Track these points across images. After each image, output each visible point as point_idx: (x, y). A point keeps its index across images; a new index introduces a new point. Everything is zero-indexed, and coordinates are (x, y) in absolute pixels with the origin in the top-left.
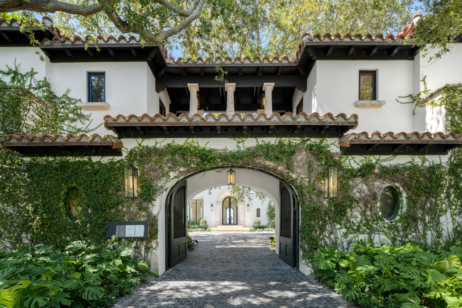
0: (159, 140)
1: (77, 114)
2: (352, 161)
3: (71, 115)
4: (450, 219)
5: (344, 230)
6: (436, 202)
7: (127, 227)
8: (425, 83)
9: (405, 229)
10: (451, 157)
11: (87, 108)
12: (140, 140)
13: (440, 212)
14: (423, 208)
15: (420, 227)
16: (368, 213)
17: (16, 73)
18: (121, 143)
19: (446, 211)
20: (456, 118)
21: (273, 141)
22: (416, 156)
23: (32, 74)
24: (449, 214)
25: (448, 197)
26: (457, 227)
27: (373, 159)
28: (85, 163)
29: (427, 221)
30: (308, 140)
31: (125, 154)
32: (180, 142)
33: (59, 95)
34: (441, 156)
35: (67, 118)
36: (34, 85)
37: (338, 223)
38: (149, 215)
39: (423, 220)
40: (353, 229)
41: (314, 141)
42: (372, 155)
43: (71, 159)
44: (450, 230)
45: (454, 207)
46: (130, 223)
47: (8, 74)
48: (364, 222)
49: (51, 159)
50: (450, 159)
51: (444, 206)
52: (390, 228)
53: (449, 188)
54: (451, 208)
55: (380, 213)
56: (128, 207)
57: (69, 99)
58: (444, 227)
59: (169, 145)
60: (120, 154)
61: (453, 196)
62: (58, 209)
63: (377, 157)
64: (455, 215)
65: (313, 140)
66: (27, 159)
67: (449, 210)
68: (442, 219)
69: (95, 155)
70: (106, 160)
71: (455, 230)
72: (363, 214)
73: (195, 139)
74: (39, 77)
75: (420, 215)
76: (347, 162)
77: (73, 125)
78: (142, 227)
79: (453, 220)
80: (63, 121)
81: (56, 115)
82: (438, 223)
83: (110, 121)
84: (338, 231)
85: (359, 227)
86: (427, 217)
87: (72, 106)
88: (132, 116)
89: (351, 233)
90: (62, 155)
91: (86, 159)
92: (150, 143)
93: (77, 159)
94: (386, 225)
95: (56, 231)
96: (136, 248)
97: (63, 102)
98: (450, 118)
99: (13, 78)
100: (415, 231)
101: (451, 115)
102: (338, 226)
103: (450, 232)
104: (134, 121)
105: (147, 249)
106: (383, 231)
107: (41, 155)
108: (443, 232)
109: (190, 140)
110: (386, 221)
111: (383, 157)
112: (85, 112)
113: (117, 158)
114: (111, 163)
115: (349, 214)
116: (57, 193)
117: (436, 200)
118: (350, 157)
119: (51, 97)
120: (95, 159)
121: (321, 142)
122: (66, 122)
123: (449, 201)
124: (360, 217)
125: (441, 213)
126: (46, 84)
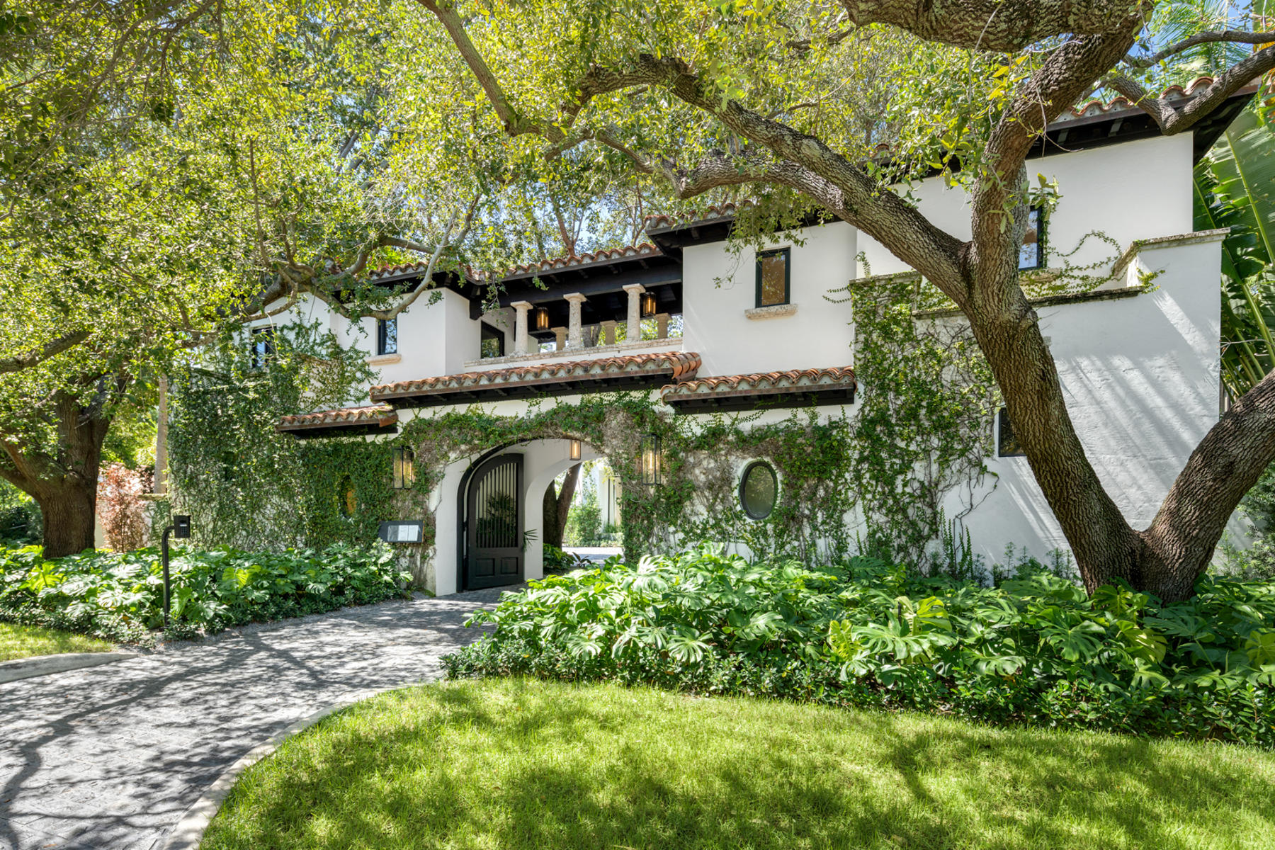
0: (438, 408)
1: (364, 372)
2: (693, 424)
3: (359, 375)
4: (862, 518)
5: (681, 535)
6: (835, 489)
7: (401, 527)
8: (866, 264)
9: (779, 535)
10: (864, 406)
11: (375, 362)
12: (416, 410)
13: (843, 504)
14: (812, 497)
15: (807, 531)
16: (719, 507)
17: (300, 326)
18: (396, 416)
19: (854, 504)
20: (874, 336)
21: (574, 400)
22: (800, 410)
23: (317, 325)
24: (859, 508)
25: (858, 477)
26: (875, 532)
27: (726, 419)
28: (359, 444)
29: (820, 520)
30: (626, 395)
31: (400, 430)
32: (461, 409)
33: (346, 348)
34: (845, 406)
35: (354, 378)
36: (318, 341)
37: (672, 523)
38: (426, 511)
39: (812, 518)
40: (695, 534)
41: (636, 395)
42: (725, 411)
43: (345, 440)
44: (863, 537)
45: (869, 496)
46: (403, 522)
47: (292, 329)
48: (712, 522)
49: (325, 441)
50: (862, 410)
51: (850, 494)
52: (754, 533)
53: (861, 461)
54: (864, 498)
55: (739, 508)
56: (404, 501)
57: (357, 352)
58: (850, 532)
59: (448, 415)
60: (394, 430)
61: (868, 475)
62: (331, 505)
63: (734, 414)
64: (873, 510)
65: (633, 393)
66: (303, 442)
67: (860, 502)
68: (848, 518)
69: (368, 433)
70: (380, 439)
71: (871, 535)
72: (711, 508)
73: (479, 405)
74: (323, 330)
75: (807, 512)
76: (686, 425)
77: (360, 387)
78: (416, 528)
79: (868, 518)
80: (350, 383)
81: (342, 375)
82: (840, 524)
83: (376, 393)
84: (671, 537)
85: (704, 530)
86: (819, 514)
87: (360, 361)
88: (397, 386)
89: (692, 540)
90: (337, 436)
91: (359, 439)
92: (427, 413)
93: (352, 439)
94: (748, 528)
95: (328, 533)
96: (412, 556)
97: (351, 357)
98: (862, 337)
99: (298, 334)
100: (797, 538)
101: (865, 332)
102: (672, 529)
103: (862, 540)
104: (400, 391)
105: (424, 558)
106: (743, 537)
107: (316, 437)
108: (849, 540)
109: (474, 406)
110: (749, 520)
111: (743, 414)
112: (373, 369)
113: (392, 436)
114: (386, 443)
115: (688, 510)
116: (331, 484)
117: (836, 484)
118: (690, 417)
119: (337, 352)
120: (370, 438)
121: (646, 397)
122: (353, 384)
123: (860, 484)
124: (706, 514)
125: (845, 508)
126: (332, 338)
